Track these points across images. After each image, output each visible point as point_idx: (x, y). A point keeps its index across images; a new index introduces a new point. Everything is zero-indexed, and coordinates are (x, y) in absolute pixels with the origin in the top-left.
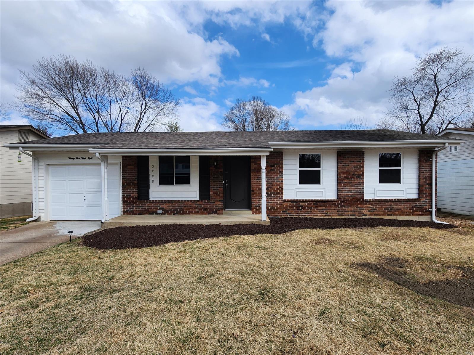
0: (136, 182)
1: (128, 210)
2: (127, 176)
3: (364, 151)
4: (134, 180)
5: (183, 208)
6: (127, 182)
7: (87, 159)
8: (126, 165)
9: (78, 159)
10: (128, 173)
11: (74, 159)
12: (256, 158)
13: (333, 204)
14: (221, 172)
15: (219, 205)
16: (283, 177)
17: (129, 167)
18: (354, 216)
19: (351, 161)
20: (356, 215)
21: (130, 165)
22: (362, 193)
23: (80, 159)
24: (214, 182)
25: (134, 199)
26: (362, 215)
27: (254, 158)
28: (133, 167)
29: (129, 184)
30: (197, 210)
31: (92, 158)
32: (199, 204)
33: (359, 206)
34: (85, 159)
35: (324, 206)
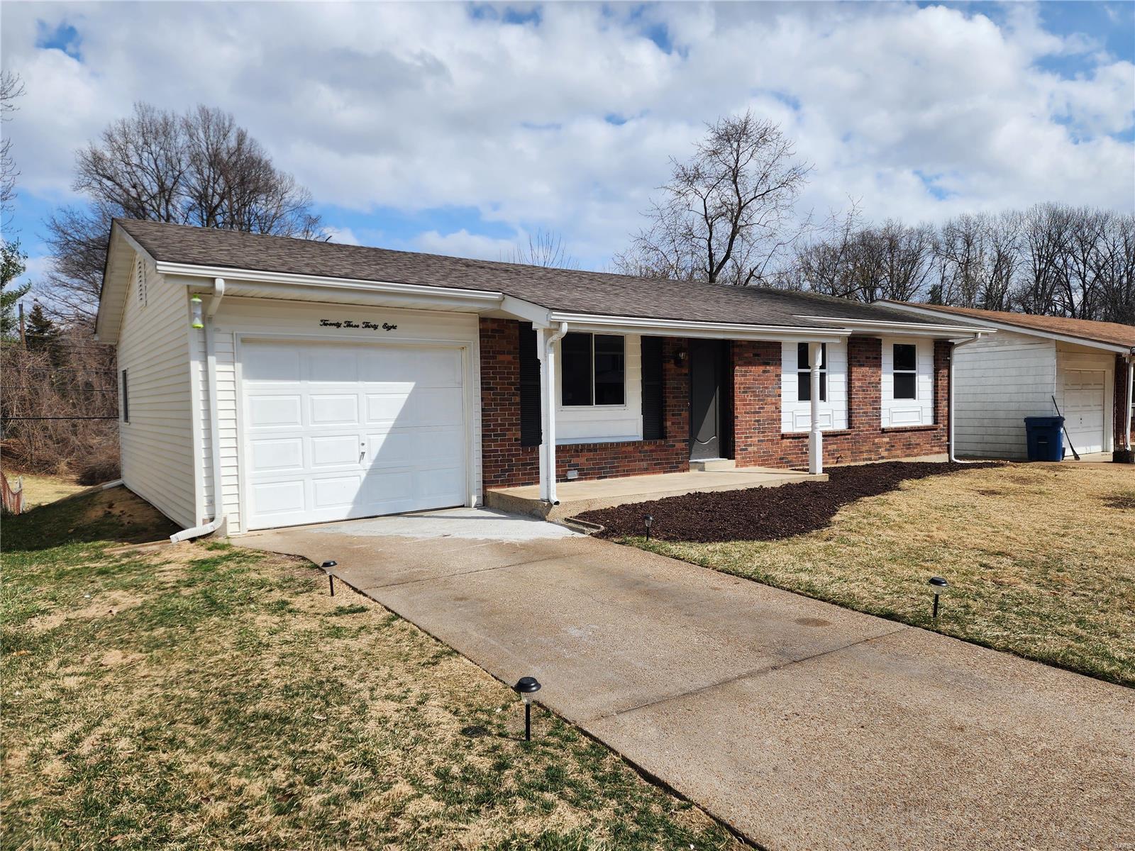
0: (518, 399)
1: (500, 476)
2: (497, 384)
3: (881, 340)
4: (514, 394)
5: (618, 462)
6: (495, 400)
7: (380, 327)
8: (494, 352)
9: (352, 326)
10: (499, 373)
11: (338, 325)
12: (742, 346)
13: (846, 439)
14: (686, 375)
15: (681, 449)
16: (780, 388)
17: (500, 358)
18: (870, 459)
19: (867, 358)
20: (873, 457)
21: (503, 353)
22: (879, 417)
23: (358, 326)
24: (673, 398)
25: (512, 445)
26: (879, 458)
27: (738, 346)
28: (510, 358)
29: (501, 405)
30: (644, 464)
31: (394, 327)
32: (646, 451)
33: (876, 440)
34: (375, 327)
35: (835, 444)
